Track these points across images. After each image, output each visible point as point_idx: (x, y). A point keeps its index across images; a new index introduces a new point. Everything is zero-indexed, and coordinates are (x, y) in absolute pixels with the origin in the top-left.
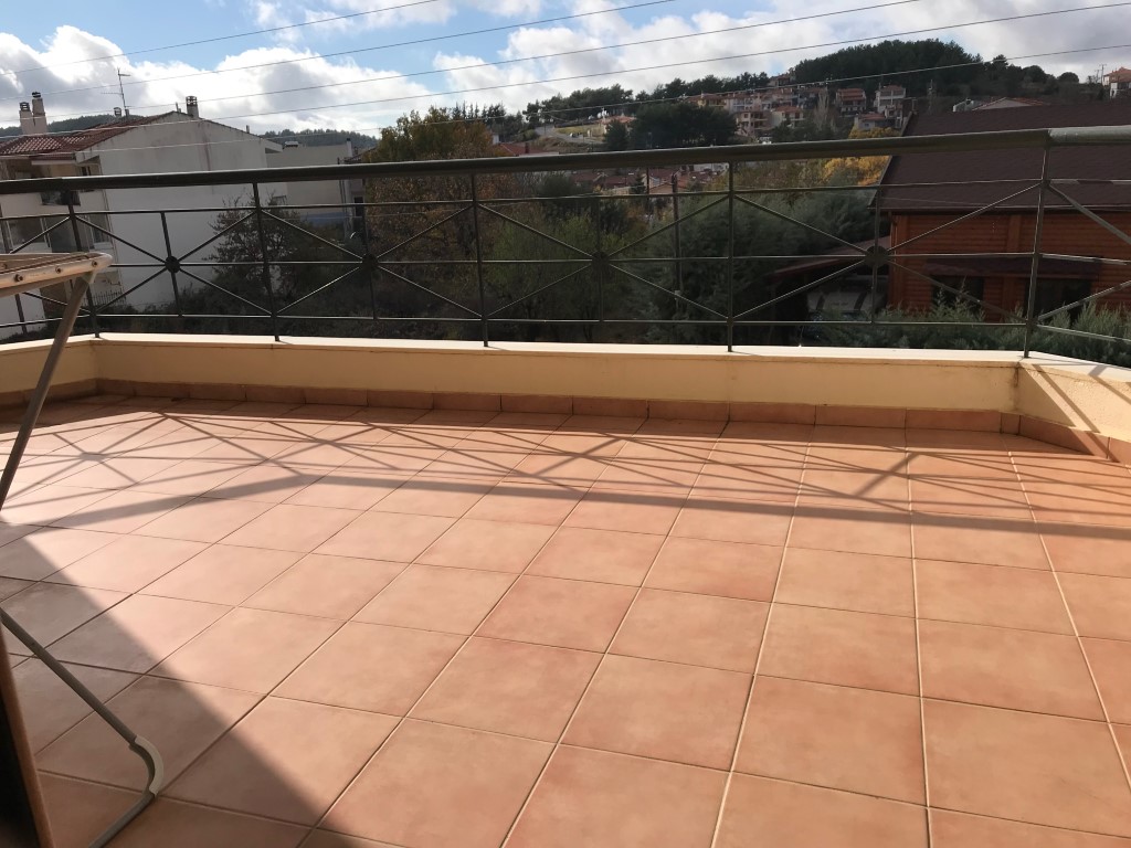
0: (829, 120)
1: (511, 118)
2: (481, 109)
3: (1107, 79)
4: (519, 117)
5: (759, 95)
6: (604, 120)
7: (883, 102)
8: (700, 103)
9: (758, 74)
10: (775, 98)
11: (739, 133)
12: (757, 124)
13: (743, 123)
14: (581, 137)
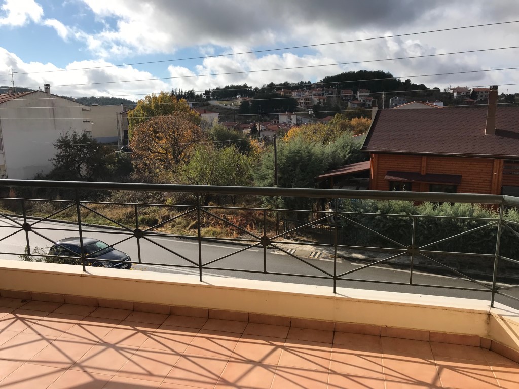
0: (338, 103)
1: (197, 96)
2: (184, 91)
3: (452, 91)
4: (201, 95)
5: (307, 91)
6: (239, 99)
7: (360, 96)
8: (282, 93)
9: (307, 82)
10: (314, 92)
11: (299, 107)
12: (306, 103)
13: (300, 103)
14: (229, 106)
